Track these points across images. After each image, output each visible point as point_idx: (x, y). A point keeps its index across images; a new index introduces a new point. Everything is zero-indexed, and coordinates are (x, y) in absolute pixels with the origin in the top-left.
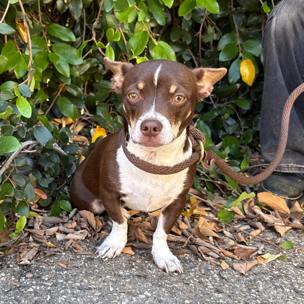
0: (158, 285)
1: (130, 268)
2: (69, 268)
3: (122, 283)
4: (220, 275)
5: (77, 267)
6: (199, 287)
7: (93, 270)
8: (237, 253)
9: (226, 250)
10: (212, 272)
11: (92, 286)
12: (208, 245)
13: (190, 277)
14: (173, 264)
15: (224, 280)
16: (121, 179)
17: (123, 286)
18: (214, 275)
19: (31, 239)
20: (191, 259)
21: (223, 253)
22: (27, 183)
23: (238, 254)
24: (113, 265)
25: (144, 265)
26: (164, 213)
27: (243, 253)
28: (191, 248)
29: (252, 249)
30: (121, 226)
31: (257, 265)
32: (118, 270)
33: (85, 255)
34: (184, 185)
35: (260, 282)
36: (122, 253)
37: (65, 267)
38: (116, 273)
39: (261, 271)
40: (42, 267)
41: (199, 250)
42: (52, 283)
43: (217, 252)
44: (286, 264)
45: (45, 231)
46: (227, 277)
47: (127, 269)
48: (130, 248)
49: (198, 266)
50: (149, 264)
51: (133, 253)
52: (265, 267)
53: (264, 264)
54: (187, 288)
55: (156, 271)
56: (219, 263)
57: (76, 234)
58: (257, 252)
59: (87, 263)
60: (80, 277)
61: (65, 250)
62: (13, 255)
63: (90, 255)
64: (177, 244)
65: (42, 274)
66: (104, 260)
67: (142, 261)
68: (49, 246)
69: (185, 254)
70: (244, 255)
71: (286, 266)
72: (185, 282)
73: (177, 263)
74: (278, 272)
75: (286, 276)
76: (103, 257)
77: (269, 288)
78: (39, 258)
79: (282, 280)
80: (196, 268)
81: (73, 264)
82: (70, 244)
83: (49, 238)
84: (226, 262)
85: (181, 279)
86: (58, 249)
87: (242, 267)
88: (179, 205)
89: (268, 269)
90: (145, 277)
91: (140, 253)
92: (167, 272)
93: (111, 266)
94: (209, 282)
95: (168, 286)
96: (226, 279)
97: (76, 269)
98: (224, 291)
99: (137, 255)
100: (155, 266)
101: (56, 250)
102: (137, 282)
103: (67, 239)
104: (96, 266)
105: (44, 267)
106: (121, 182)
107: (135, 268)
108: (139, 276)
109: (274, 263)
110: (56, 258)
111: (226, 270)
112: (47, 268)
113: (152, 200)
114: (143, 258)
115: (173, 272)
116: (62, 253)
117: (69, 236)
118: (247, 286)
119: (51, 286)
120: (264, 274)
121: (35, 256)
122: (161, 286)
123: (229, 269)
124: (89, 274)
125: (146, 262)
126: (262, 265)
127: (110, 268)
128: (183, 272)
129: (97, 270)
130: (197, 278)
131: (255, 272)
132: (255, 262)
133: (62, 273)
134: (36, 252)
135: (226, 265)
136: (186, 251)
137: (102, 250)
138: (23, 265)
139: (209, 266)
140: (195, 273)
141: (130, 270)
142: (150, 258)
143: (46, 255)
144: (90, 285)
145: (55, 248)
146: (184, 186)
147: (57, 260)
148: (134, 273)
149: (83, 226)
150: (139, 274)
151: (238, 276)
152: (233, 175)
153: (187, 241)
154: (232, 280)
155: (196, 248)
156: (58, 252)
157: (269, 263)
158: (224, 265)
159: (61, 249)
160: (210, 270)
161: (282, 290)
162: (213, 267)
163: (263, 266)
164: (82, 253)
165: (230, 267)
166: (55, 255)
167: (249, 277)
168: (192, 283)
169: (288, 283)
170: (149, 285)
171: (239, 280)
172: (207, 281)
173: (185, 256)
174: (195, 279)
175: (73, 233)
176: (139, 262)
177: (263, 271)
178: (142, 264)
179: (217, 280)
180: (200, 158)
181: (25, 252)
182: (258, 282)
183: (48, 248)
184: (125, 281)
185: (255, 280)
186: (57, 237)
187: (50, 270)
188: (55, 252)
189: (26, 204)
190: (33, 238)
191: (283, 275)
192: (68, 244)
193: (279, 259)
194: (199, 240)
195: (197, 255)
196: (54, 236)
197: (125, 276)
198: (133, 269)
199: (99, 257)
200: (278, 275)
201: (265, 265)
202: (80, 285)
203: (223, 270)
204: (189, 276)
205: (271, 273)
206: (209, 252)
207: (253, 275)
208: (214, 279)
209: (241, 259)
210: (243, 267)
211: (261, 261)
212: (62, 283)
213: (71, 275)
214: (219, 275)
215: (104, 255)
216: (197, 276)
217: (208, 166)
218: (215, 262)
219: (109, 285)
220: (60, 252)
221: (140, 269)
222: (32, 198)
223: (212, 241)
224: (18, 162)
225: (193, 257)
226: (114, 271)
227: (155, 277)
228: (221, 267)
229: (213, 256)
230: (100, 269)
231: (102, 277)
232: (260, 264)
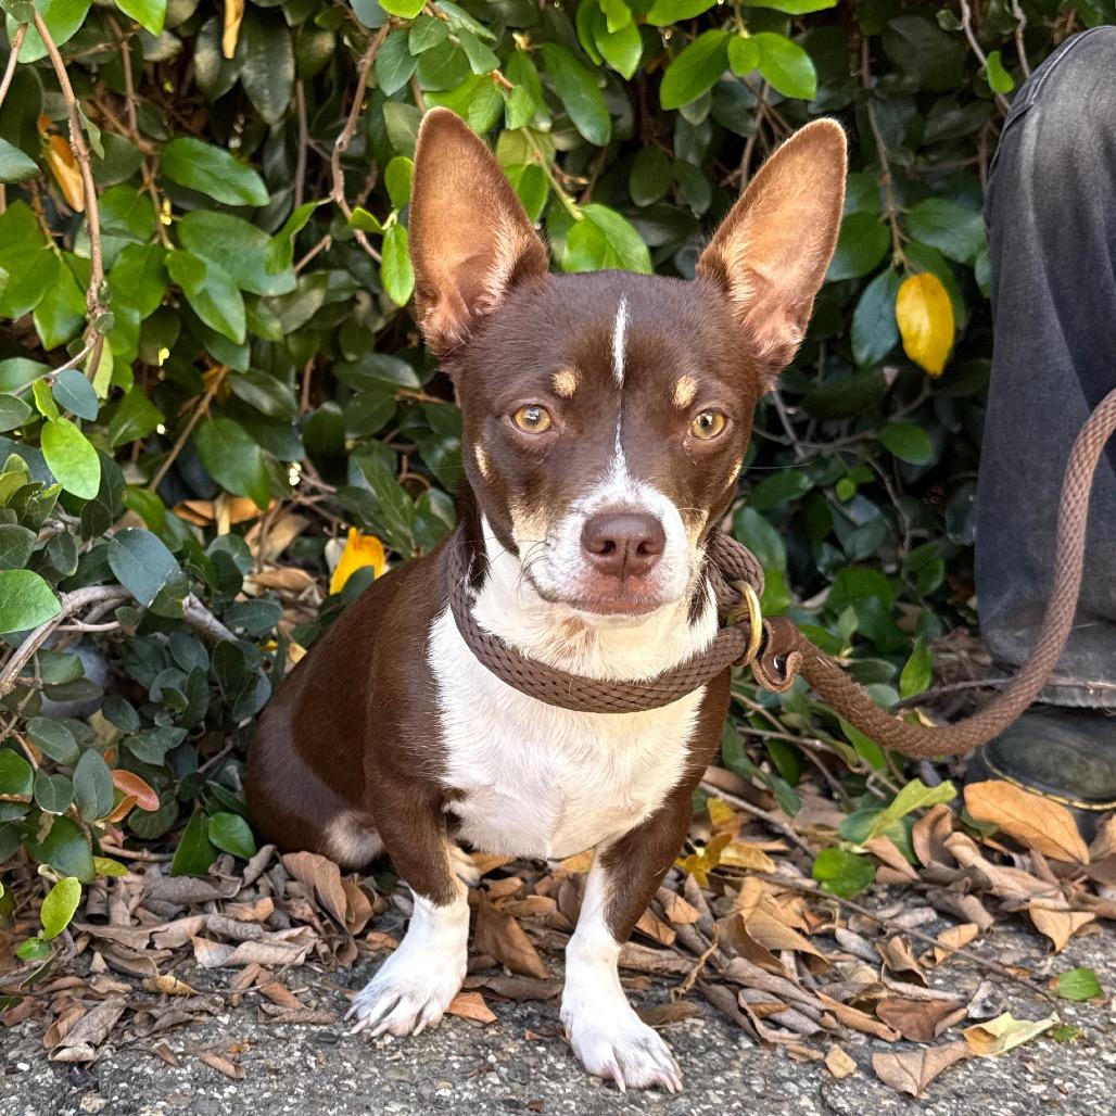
1: (480, 1072)
2: (243, 1075)
4: (824, 1100)
5: (276, 1072)
7: (336, 1084)
8: (889, 1014)
9: (846, 1002)
10: (792, 1087)
12: (777, 983)
13: (707, 1107)
14: (644, 1056)
16: (445, 732)
18: (799, 1098)
19: (98, 962)
20: (713, 1037)
21: (832, 1013)
22: (83, 750)
23: (891, 1020)
24: (414, 1061)
25: (532, 1061)
26: (607, 861)
27: (910, 1016)
28: (712, 996)
29: (944, 1000)
30: (443, 911)
31: (963, 1061)
32: (431, 1083)
33: (307, 1023)
34: (689, 752)
36: (448, 1015)
37: (230, 1069)
38: (426, 1091)
39: (978, 1083)
40: (143, 1071)
41: (743, 1003)
43: (812, 1010)
44: (1077, 1057)
45: (151, 934)
46: (851, 1106)
47: (466, 1079)
48: (478, 996)
49: (737, 1064)
50: (552, 1059)
51: (490, 1017)
52: (995, 1067)
53: (990, 1056)
55: (578, 1084)
56: (817, 1055)
57: (270, 945)
58: (964, 1011)
59: (313, 1054)
60: (286, 1109)
61: (228, 1007)
62: (30, 1025)
63: (326, 1024)
64: (656, 980)
65: (141, 1098)
66: (380, 1044)
67: (522, 1046)
68: (169, 988)
69: (690, 1021)
70: (914, 1023)
71: (1074, 1066)
73: (657, 1054)
74: (1043, 1087)
75: (1074, 1104)
76: (375, 1033)
78: (128, 1038)
80: (730, 1075)
81: (261, 1058)
82: (247, 982)
83: (170, 960)
84: (845, 1050)
86: (202, 1003)
87: (909, 1069)
88: (665, 831)
89: (1005, 1076)
90: (537, 1107)
91: (518, 1014)
92: (619, 1090)
93: (407, 1066)
97: (273, 1077)
99: (505, 1025)
100: (573, 1067)
101: (194, 1004)
103: (238, 962)
104: (348, 1065)
105: (149, 1071)
106: (447, 742)
107: (498, 1072)
108: (512, 1105)
109: (1029, 1053)
110: (194, 1037)
111: (843, 1079)
112: (159, 1073)
113: (570, 810)
114: (528, 1034)
115: (642, 1090)
116: (220, 1018)
117: (244, 951)
120: (993, 1097)
121: (115, 1027)
123: (856, 1075)
124: (322, 1096)
125: (541, 1049)
126: (983, 1060)
127: (401, 1073)
128: (680, 1087)
129: (351, 1083)
130: (736, 1112)
131: (956, 1086)
132: (957, 1050)
133: (216, 1095)
134: (116, 1013)
135: (846, 1061)
136: (693, 1006)
137: (372, 1005)
138: (69, 1064)
140: (727, 1091)
141: (477, 1082)
142: (556, 1035)
143: (157, 1025)
145: (192, 996)
146: (689, 759)
147: (199, 1043)
148: (493, 1092)
149: (298, 915)
150: (514, 1098)
151: (892, 1102)
152: (870, 717)
153: (694, 970)
155: (731, 996)
156: (202, 1012)
157: (1009, 1051)
158: (839, 1062)
159: (213, 1002)
160: (787, 1079)
162: (794, 1067)
163: (987, 1065)
164: (293, 1016)
165: (860, 1068)
166: (194, 1024)
167: (935, 1106)
173: (687, 1026)
175: (258, 940)
176: (512, 1050)
177: (986, 1085)
178: (525, 1059)
180: (747, 648)
181: (75, 1014)
183: (164, 997)
186: (197, 954)
187: (172, 1083)
188: (192, 1013)
189: (80, 830)
190: (106, 960)
191: (1063, 1096)
192: (241, 981)
193: (1049, 1037)
194: (740, 966)
195: (734, 1024)
196: (188, 950)
197: (458, 1103)
198: (491, 1079)
199: (360, 1033)
200: (1045, 1098)
201: (996, 1060)
203: (835, 1080)
204: (706, 1103)
205: (1016, 1091)
206: (780, 1011)
207: (948, 1100)
208: (799, 1113)
209: (903, 1039)
210: (912, 1069)
211: (981, 1045)
213: (254, 1103)
214: (820, 1098)
215: (378, 1024)
216: (736, 1104)
217: (777, 681)
218: (804, 1050)
220: (210, 1014)
221: (519, 1079)
222: (102, 807)
223: (791, 970)
224: (48, 668)
225: (720, 1031)
226: (417, 1085)
227: (573, 1108)
228: (826, 1067)
229: (798, 1027)
230: (365, 1076)
231: (372, 1108)
232: (976, 1057)
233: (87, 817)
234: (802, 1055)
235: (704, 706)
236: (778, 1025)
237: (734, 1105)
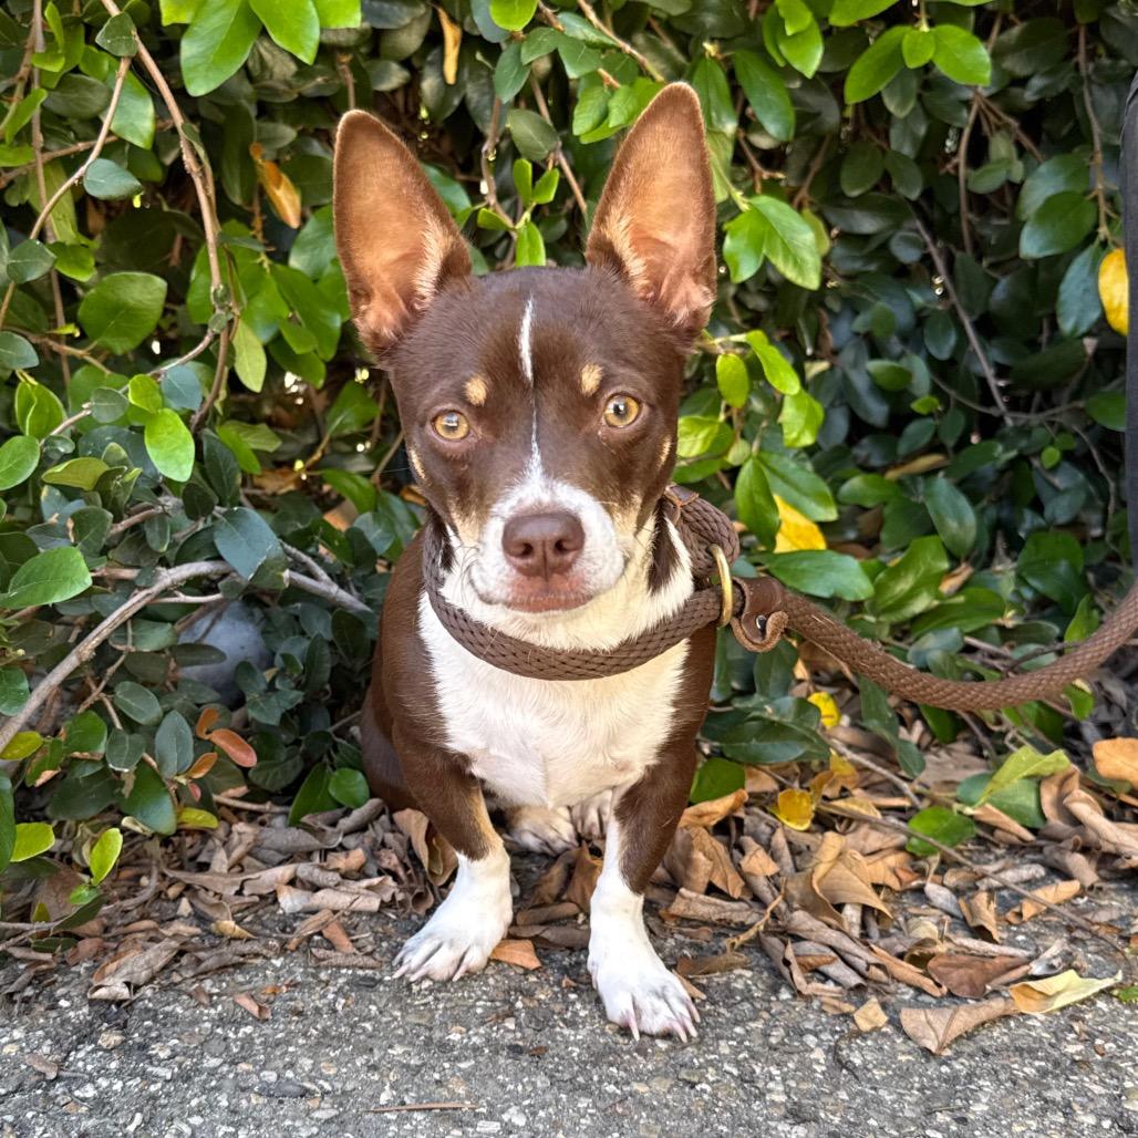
0: (570, 1087)
1: (498, 1017)
2: (269, 1016)
3: (437, 1076)
4: (837, 1053)
5: (300, 1013)
6: (729, 1095)
7: (353, 1027)
8: (940, 969)
9: (901, 956)
10: (811, 1040)
11: (321, 1082)
12: (833, 936)
13: (712, 1057)
15: (844, 1071)
17: (433, 1088)
18: (812, 1051)
20: (754, 988)
21: (882, 967)
23: (939, 975)
24: (441, 1006)
25: (558, 1008)
26: (619, 814)
27: (962, 971)
28: (768, 947)
29: (1012, 957)
31: (1006, 1017)
32: (447, 1026)
33: (354, 967)
35: (988, 1083)
36: (493, 961)
37: (257, 1010)
38: (437, 1035)
39: (1012, 1041)
40: (173, 1011)
41: (790, 954)
42: (176, 1070)
43: (861, 964)
44: (1132, 1017)
45: (244, 881)
46: (863, 1060)
47: (483, 1024)
48: (528, 944)
49: (765, 1015)
50: (578, 1006)
51: (535, 964)
52: (1038, 1024)
53: (1038, 1015)
54: (681, 1101)
55: (593, 1031)
57: (346, 892)
58: (1025, 968)
59: (346, 997)
60: (291, 1049)
61: (283, 950)
62: (85, 965)
63: (372, 968)
64: (722, 931)
65: (159, 1036)
66: (415, 988)
67: (555, 993)
68: (229, 932)
69: (738, 971)
70: (966, 979)
71: (1126, 1026)
72: (683, 1074)
74: (1080, 1047)
75: (1107, 1065)
76: (414, 978)
77: (1014, 1109)
78: (176, 978)
79: (1086, 1079)
80: (752, 1025)
81: (291, 1000)
83: (254, 904)
84: (884, 1006)
85: (672, 1066)
86: (256, 947)
87: (932, 1026)
89: (1045, 1035)
90: (538, 1053)
91: (566, 962)
92: (631, 1038)
93: (430, 1011)
94: (779, 1079)
95: (611, 1088)
96: (852, 1070)
97: (295, 1018)
98: (822, 1115)
99: (549, 971)
100: (595, 1014)
101: (246, 948)
102: (498, 1074)
103: (313, 908)
104: (373, 1008)
105: (179, 1010)
107: (517, 1018)
108: (515, 1050)
109: (1082, 1011)
110: (240, 978)
111: (870, 1033)
112: (187, 1013)
114: (566, 981)
116: (274, 961)
117: (322, 898)
118: (928, 1099)
119: (167, 1081)
120: (1021, 1056)
121: (164, 968)
122: (585, 1090)
123: (884, 1030)
124: (332, 1038)
125: (573, 996)
126: (1030, 1017)
127: (422, 1016)
128: (694, 1037)
129: (368, 1026)
130: (738, 1064)
131: (987, 1043)
132: (997, 1006)
133: (231, 1035)
134: (168, 955)
135: (876, 1015)
136: (743, 957)
137: (417, 951)
138: (108, 1002)
139: (811, 1016)
140: (741, 1042)
141: (491, 1027)
142: (584, 984)
143: (203, 966)
144: (312, 1080)
145: (248, 940)
146: (675, 716)
147: (241, 984)
148: (503, 1037)
149: (385, 864)
150: (521, 1043)
151: (910, 1058)
152: (885, 672)
153: (759, 922)
154: (878, 1074)
155: (781, 946)
156: (257, 955)
157: (1062, 1009)
158: (871, 1015)
159: (266, 946)
160: (809, 1031)
161: (1062, 1120)
162: (824, 1020)
163: (1030, 1023)
164: (340, 960)
165: (889, 1022)
166: (244, 966)
167: (954, 1063)
168: (711, 1079)
169: (1103, 1091)
170: (539, 1084)
171: (904, 1074)
172: (775, 1071)
173: (733, 976)
174: (727, 1067)
175: (335, 887)
176: (542, 997)
177: (1018, 1043)
178: (552, 1006)
179: (815, 1071)
180: (721, 610)
181: (130, 955)
182: (981, 1082)
183: (225, 940)
184: (452, 1067)
185: (970, 1077)
186: (280, 900)
187: (196, 1022)
188: (243, 956)
190: (192, 905)
191: (1099, 1057)
192: (307, 927)
193: (1112, 996)
194: (801, 919)
195: (778, 976)
196: (271, 898)
197: (465, 1047)
198: (507, 1024)
199: (402, 978)
200: (1077, 1058)
201: (1042, 1018)
202: (279, 1077)
203: (859, 1034)
204: (712, 1053)
205: (1050, 1050)
206: (828, 963)
207: (971, 1056)
208: (806, 1067)
209: (950, 994)
210: (937, 1026)
211: (1032, 1002)
212: (213, 1072)
213: (264, 1043)
214: (834, 1051)
216: (744, 1055)
217: (758, 641)
218: (836, 1003)
219: (385, 1079)
220: (265, 957)
221: (533, 1025)
222: (182, 764)
223: (851, 924)
224: (142, 637)
225: (763, 982)
226: (431, 1029)
227: (575, 1055)
228: (854, 1021)
229: (841, 979)
230: (384, 1019)
231: (375, 1051)
232: (1022, 1014)
233: (169, 772)
234: (835, 1007)
235: (688, 664)
236: (826, 978)
237: (741, 1056)
